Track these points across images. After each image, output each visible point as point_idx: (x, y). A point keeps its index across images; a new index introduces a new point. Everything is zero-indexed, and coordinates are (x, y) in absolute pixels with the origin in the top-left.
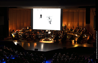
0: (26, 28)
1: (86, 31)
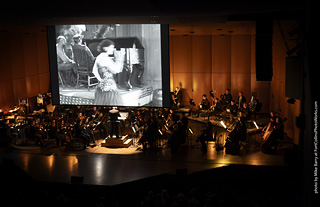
0: (35, 99)
1: (258, 106)
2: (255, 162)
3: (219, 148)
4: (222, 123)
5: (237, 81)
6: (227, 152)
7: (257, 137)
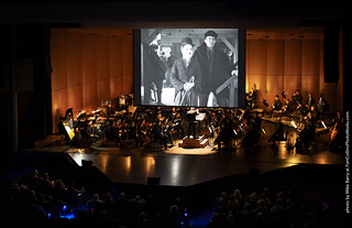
0: (117, 100)
1: (326, 107)
2: (323, 161)
3: (289, 148)
4: (293, 123)
5: (307, 83)
6: (297, 152)
7: (325, 137)
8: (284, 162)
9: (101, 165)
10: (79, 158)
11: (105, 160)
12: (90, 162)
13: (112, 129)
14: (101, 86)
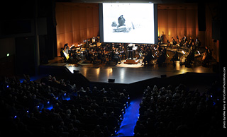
0: (91, 40)
1: (200, 44)
2: (199, 71)
3: (181, 64)
4: (183, 52)
5: (189, 31)
7: (199, 59)
8: (178, 71)
9: (83, 73)
10: (72, 69)
11: (85, 70)
12: (78, 71)
13: (89, 54)
14: (82, 33)
